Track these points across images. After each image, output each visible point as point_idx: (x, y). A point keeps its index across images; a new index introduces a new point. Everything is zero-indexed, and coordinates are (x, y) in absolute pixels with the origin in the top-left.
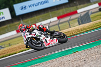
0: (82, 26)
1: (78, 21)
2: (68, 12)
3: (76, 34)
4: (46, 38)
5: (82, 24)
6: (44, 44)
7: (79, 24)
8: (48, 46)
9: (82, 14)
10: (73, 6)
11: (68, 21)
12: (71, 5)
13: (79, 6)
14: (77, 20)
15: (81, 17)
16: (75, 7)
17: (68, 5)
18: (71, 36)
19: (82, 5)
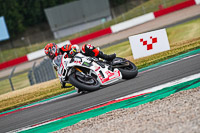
0: (37, 87)
1: (30, 77)
2: (9, 58)
3: (26, 104)
4: (101, 69)
5: (37, 82)
6: (98, 79)
7: (32, 84)
8: (105, 84)
9: (38, 63)
10: (18, 47)
11: (9, 78)
12: (15, 43)
13: (30, 46)
14: (26, 74)
15: (36, 69)
16: (23, 49)
17: (9, 45)
18: (15, 107)
19: (37, 45)
